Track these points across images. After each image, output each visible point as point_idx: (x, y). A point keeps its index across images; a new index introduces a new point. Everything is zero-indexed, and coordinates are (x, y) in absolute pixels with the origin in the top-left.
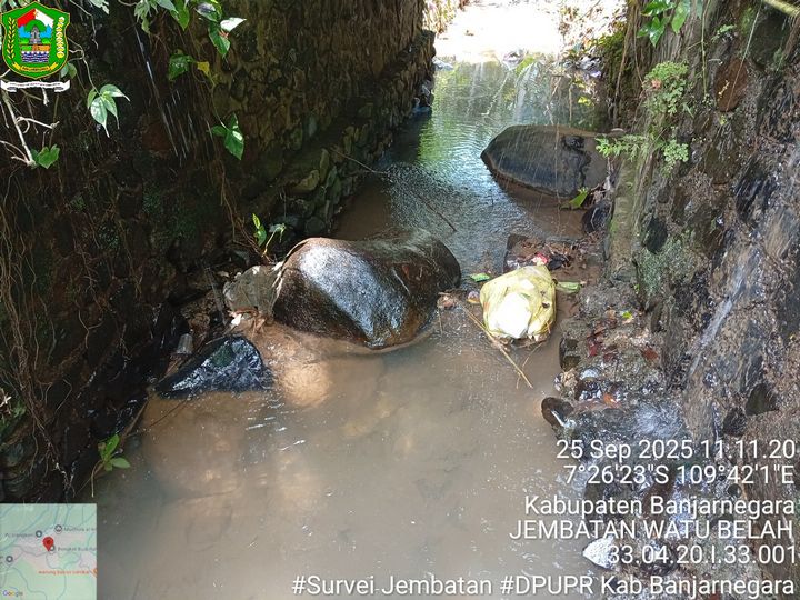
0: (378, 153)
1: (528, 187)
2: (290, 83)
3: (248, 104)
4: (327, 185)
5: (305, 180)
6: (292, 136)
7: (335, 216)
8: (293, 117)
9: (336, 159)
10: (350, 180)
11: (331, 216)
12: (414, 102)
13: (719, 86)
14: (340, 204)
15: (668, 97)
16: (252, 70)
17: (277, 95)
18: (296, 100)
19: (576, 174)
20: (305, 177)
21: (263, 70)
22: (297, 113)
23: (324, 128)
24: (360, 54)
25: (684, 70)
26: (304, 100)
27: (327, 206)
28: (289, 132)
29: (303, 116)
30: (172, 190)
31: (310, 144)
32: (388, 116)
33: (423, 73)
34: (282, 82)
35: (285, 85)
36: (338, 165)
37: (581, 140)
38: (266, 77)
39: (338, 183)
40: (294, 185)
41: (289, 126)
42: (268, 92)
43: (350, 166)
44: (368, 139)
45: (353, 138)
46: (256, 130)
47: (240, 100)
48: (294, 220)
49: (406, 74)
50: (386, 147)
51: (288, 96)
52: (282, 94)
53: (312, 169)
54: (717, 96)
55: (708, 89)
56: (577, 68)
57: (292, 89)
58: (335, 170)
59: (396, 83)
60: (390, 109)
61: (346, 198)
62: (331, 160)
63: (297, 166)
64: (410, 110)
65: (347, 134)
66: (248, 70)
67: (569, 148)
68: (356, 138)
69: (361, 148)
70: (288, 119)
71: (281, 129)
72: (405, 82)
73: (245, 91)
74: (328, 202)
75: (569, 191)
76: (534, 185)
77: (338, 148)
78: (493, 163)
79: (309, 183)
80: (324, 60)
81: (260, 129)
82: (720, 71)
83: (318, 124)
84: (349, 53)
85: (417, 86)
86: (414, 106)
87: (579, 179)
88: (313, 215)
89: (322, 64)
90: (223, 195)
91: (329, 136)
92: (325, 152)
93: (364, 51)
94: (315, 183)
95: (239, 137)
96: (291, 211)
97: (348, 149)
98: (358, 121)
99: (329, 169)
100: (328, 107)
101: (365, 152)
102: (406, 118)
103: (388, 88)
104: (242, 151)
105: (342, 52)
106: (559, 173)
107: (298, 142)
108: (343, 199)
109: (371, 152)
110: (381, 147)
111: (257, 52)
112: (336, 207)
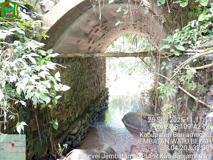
0: (94, 119)
1: (135, 129)
2: (72, 105)
3: (61, 112)
4: (80, 131)
5: (74, 130)
6: (72, 118)
7: (82, 139)
8: (72, 113)
9: (83, 123)
10: (86, 128)
11: (81, 139)
12: (104, 105)
13: (181, 112)
14: (83, 135)
15: (169, 113)
16: (63, 103)
17: (68, 109)
18: (73, 109)
19: (147, 126)
20: (74, 129)
21: (65, 103)
22: (73, 112)
23: (80, 115)
24: (90, 95)
25: (171, 106)
26: (76, 109)
27: (80, 137)
28: (71, 117)
29: (75, 113)
30: (37, 139)
31: (76, 119)
32: (97, 110)
33: (106, 98)
34: (70, 105)
35: (70, 106)
36: (83, 125)
37: (147, 117)
38: (66, 105)
39: (83, 129)
40: (71, 132)
41: (71, 116)
42: (66, 108)
43: (87, 124)
44: (92, 116)
45: (88, 117)
46: (62, 118)
47: (58, 111)
48: (70, 143)
49: (102, 99)
50: (96, 117)
51: (71, 108)
52: (70, 108)
53: (76, 127)
54: (181, 115)
55: (178, 112)
56: (144, 96)
57: (72, 106)
58: (82, 127)
59: (99, 101)
60: (98, 108)
61: (85, 133)
62: (81, 123)
63: (72, 126)
64: (103, 107)
65: (86, 116)
66: (61, 104)
67: (144, 119)
68: (89, 117)
69: (90, 119)
70: (71, 114)
71: (69, 117)
72: (102, 101)
73: (60, 109)
74: (80, 135)
75: (146, 131)
76: (136, 129)
77: (84, 120)
78: (125, 122)
79: (75, 131)
80: (81, 98)
81: (63, 118)
82: (181, 108)
83: (79, 114)
84: (88, 96)
85: (104, 101)
86: (104, 106)
87: (148, 128)
88: (76, 140)
89: (80, 99)
90: (51, 138)
91: (81, 117)
92: (80, 122)
93: (91, 94)
94: (77, 131)
95: (57, 124)
96: (70, 139)
97: (86, 120)
98: (89, 112)
99: (81, 126)
100: (82, 109)
101: (91, 120)
102: (102, 109)
103: (97, 103)
104: (57, 128)
105: (86, 96)
106: (143, 126)
107: (73, 120)
108: (84, 133)
109: (92, 119)
110: (95, 118)
111: (64, 99)
112: (82, 136)
